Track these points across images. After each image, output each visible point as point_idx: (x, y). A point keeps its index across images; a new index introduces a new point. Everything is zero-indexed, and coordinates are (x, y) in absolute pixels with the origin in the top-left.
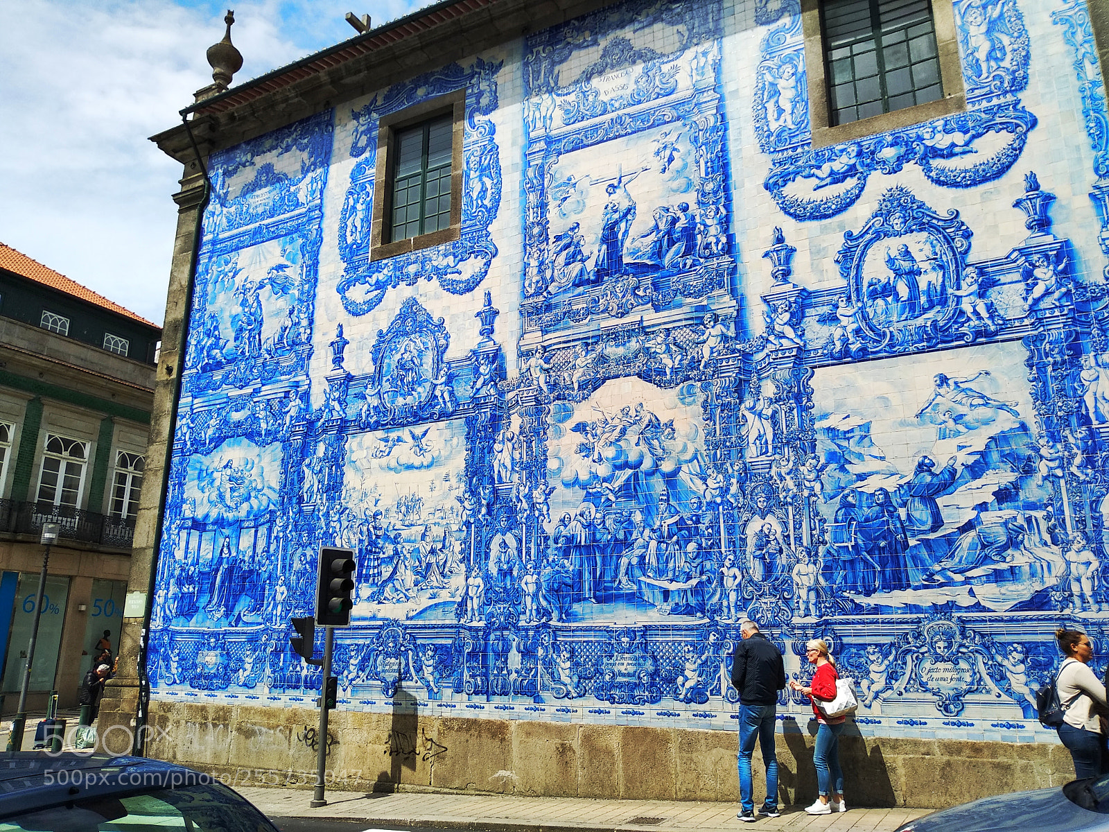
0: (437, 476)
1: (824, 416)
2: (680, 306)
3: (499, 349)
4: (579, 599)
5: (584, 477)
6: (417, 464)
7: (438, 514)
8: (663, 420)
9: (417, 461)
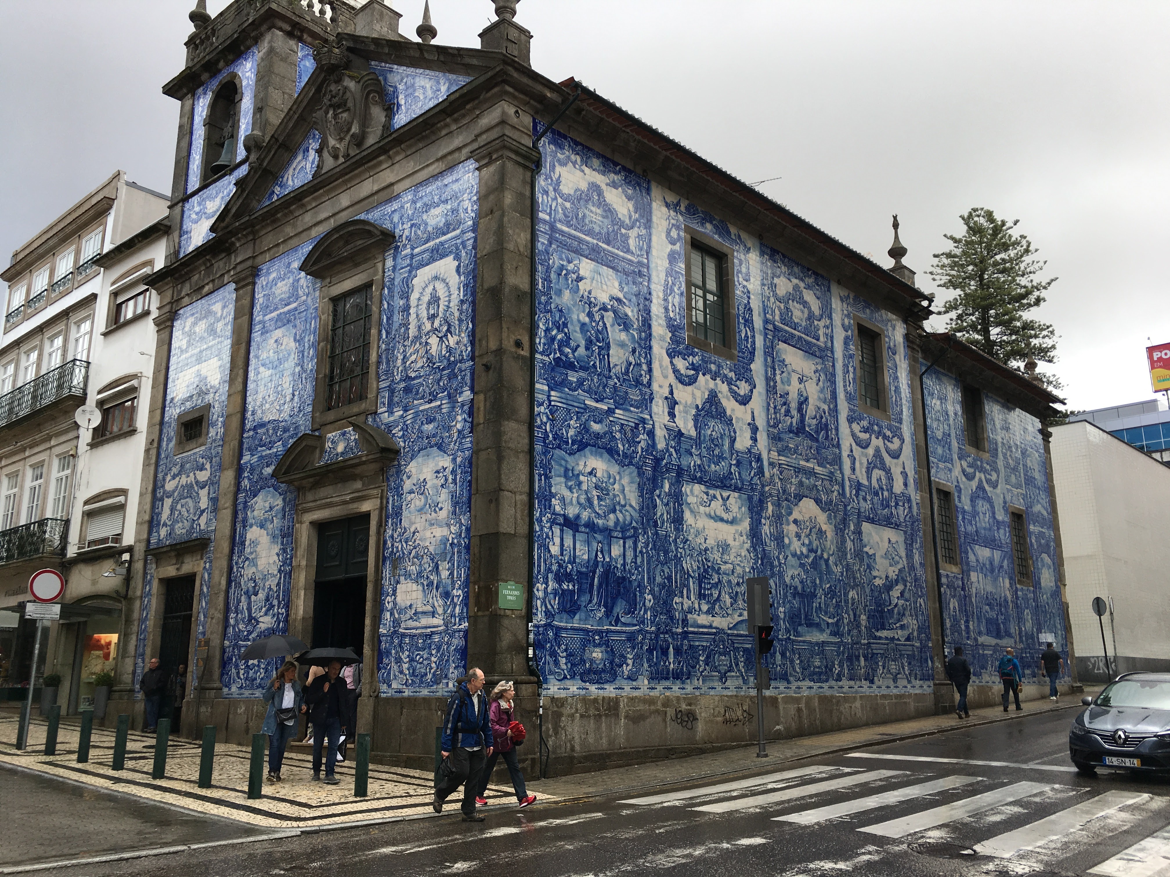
0: (737, 531)
1: (865, 546)
2: (826, 467)
3: (760, 454)
4: (800, 624)
5: (798, 553)
6: (725, 518)
7: (739, 559)
8: (824, 529)
9: (725, 516)
